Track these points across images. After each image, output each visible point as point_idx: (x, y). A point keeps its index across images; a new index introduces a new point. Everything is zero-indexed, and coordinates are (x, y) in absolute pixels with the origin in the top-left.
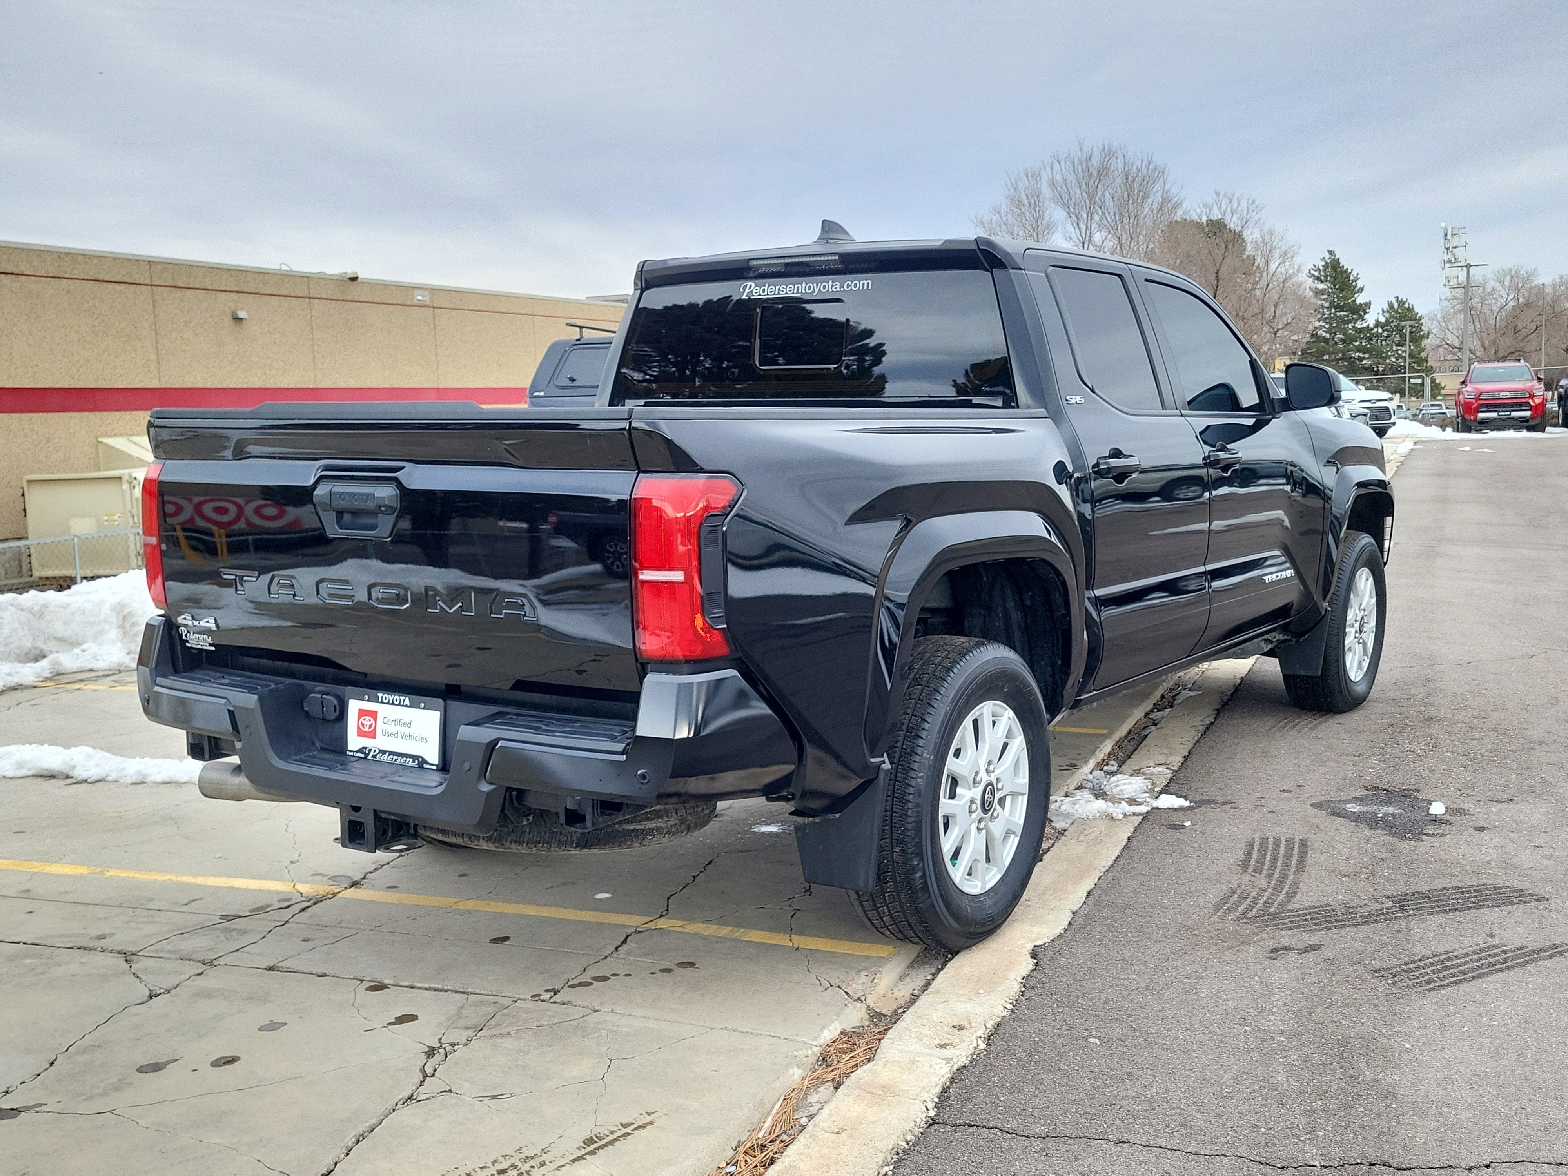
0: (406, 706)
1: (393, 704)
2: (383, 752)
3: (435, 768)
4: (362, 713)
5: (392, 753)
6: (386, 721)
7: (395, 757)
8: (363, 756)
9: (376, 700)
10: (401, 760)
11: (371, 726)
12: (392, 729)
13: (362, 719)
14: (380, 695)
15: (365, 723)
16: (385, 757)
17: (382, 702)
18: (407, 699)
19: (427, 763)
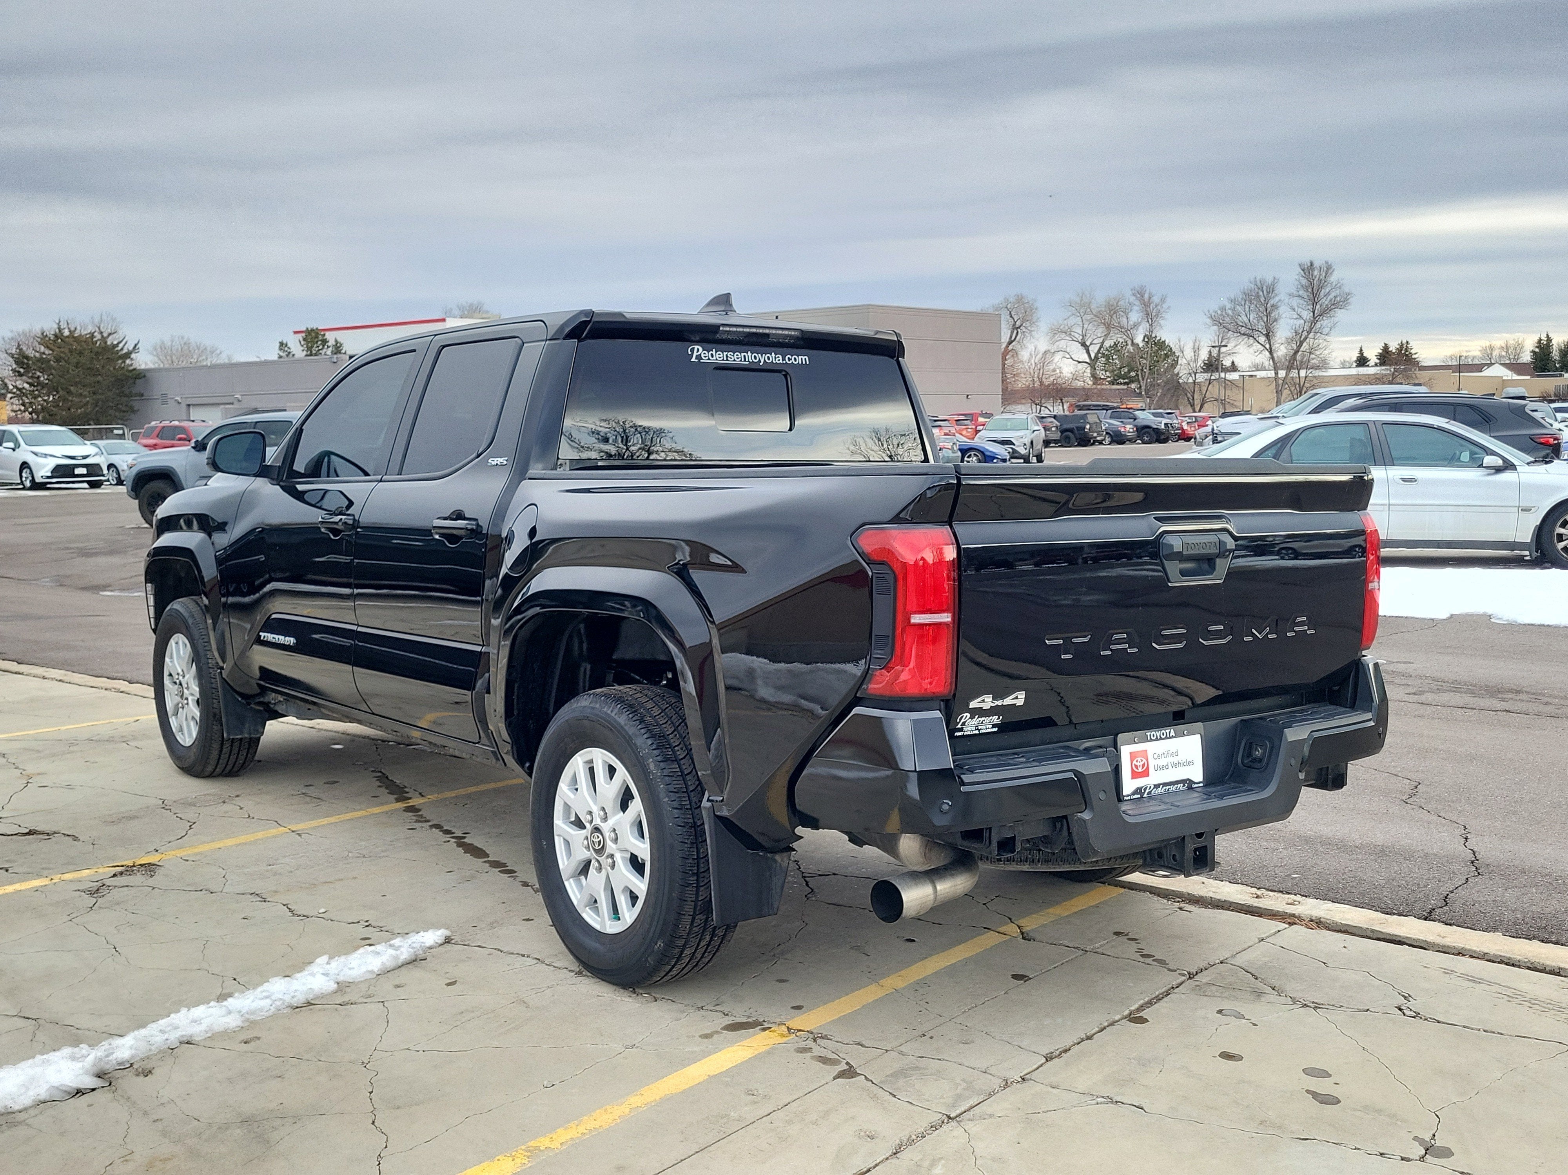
0: (1173, 737)
1: (1161, 739)
2: (1157, 786)
3: (1201, 785)
4: (1133, 756)
5: (1165, 784)
6: (1156, 756)
7: (1167, 787)
8: (1139, 796)
9: (1146, 740)
10: (1173, 788)
11: (1144, 765)
12: (1163, 762)
13: (1135, 762)
14: (1148, 734)
15: (1138, 764)
16: (1160, 790)
17: (1151, 740)
18: (1172, 731)
19: (1195, 783)
